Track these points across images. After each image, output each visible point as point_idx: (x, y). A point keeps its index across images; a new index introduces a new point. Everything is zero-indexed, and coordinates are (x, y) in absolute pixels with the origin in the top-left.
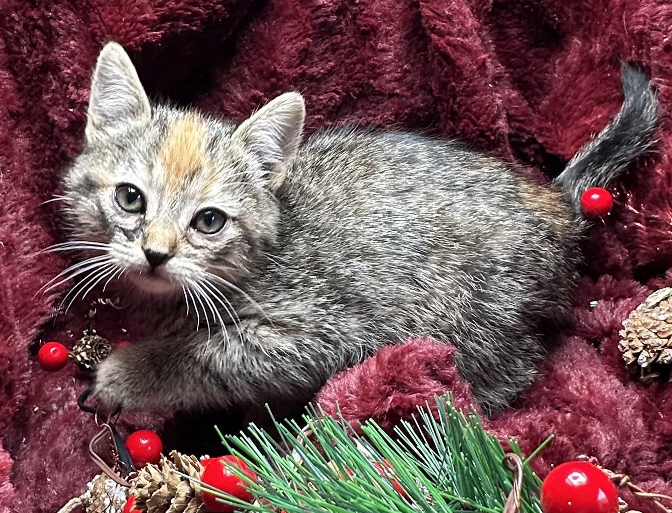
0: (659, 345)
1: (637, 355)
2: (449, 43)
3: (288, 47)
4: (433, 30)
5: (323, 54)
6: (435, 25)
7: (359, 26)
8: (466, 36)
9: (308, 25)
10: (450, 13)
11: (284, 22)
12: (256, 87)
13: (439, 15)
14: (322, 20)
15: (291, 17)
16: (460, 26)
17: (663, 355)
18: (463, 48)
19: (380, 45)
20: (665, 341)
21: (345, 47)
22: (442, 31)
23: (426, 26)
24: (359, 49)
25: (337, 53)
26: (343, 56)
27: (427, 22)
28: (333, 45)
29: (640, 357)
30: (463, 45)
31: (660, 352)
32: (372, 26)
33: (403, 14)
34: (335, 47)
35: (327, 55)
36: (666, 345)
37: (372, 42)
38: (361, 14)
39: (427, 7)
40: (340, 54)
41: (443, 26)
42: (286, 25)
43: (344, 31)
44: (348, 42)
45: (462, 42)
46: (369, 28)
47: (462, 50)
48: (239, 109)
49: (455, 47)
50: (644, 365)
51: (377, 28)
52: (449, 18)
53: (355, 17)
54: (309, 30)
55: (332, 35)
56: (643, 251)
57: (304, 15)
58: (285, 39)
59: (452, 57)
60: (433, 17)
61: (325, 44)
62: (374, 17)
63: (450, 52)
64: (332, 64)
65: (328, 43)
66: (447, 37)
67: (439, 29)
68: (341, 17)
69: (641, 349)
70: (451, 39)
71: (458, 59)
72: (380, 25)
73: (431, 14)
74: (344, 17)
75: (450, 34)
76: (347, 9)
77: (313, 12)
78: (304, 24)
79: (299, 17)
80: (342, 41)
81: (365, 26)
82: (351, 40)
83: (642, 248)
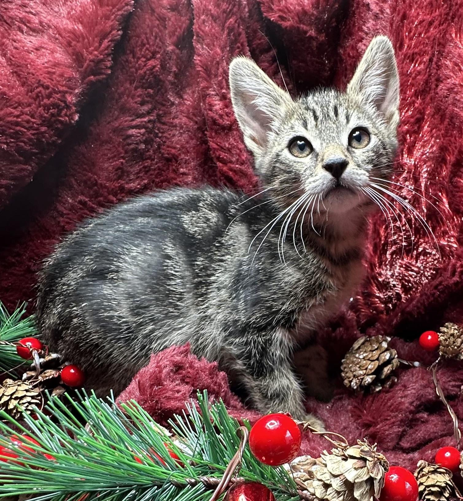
0: (361, 375)
1: (351, 382)
2: (231, 169)
3: (106, 165)
4: (219, 159)
5: (138, 173)
6: (220, 155)
7: (163, 154)
8: (242, 164)
9: (120, 149)
10: (230, 147)
11: (101, 145)
12: (83, 194)
13: (222, 148)
14: (132, 146)
15: (107, 142)
16: (238, 157)
17: (364, 381)
18: (241, 172)
19: (182, 170)
20: (364, 371)
21: (155, 170)
22: (225, 160)
23: (213, 156)
24: (164, 171)
25: (149, 174)
26: (154, 176)
27: (214, 153)
28: (145, 167)
29: (352, 383)
30: (241, 171)
31: (362, 379)
32: (173, 155)
33: (196, 148)
34: (147, 169)
35: (141, 175)
36: (365, 374)
37: (174, 167)
38: (164, 145)
39: (213, 142)
40: (151, 175)
41: (225, 156)
42: (104, 148)
43: (153, 157)
44: (156, 166)
45: (240, 169)
46: (170, 156)
47: (241, 174)
48: (70, 210)
49: (235, 171)
50: (355, 388)
51: (178, 157)
52: (229, 150)
53: (159, 147)
54: (121, 153)
55: (144, 160)
56: (363, 313)
57: (116, 141)
58: (103, 159)
59: (234, 179)
60: (218, 149)
61: (139, 166)
62: (175, 148)
63: (232, 176)
64: (146, 181)
65: (141, 165)
66: (229, 164)
67: (223, 158)
68: (150, 147)
69: (352, 378)
70: (232, 166)
71: (239, 180)
72: (180, 154)
73: (215, 146)
74: (152, 147)
75: (231, 162)
76: (152, 140)
77: (124, 140)
78: (116, 148)
79: (113, 143)
80: (152, 164)
81: (168, 154)
82: (158, 165)
83: (363, 312)
